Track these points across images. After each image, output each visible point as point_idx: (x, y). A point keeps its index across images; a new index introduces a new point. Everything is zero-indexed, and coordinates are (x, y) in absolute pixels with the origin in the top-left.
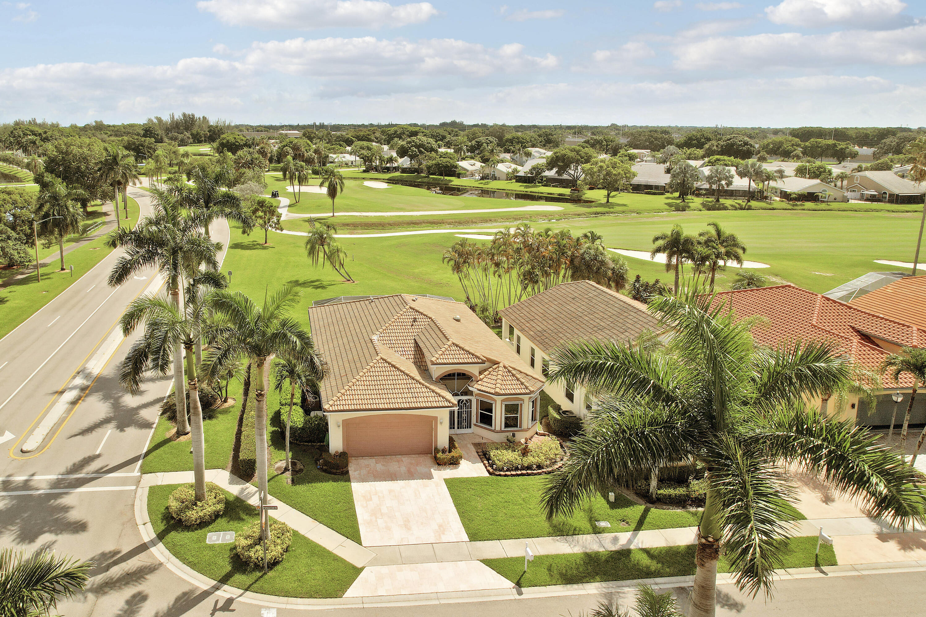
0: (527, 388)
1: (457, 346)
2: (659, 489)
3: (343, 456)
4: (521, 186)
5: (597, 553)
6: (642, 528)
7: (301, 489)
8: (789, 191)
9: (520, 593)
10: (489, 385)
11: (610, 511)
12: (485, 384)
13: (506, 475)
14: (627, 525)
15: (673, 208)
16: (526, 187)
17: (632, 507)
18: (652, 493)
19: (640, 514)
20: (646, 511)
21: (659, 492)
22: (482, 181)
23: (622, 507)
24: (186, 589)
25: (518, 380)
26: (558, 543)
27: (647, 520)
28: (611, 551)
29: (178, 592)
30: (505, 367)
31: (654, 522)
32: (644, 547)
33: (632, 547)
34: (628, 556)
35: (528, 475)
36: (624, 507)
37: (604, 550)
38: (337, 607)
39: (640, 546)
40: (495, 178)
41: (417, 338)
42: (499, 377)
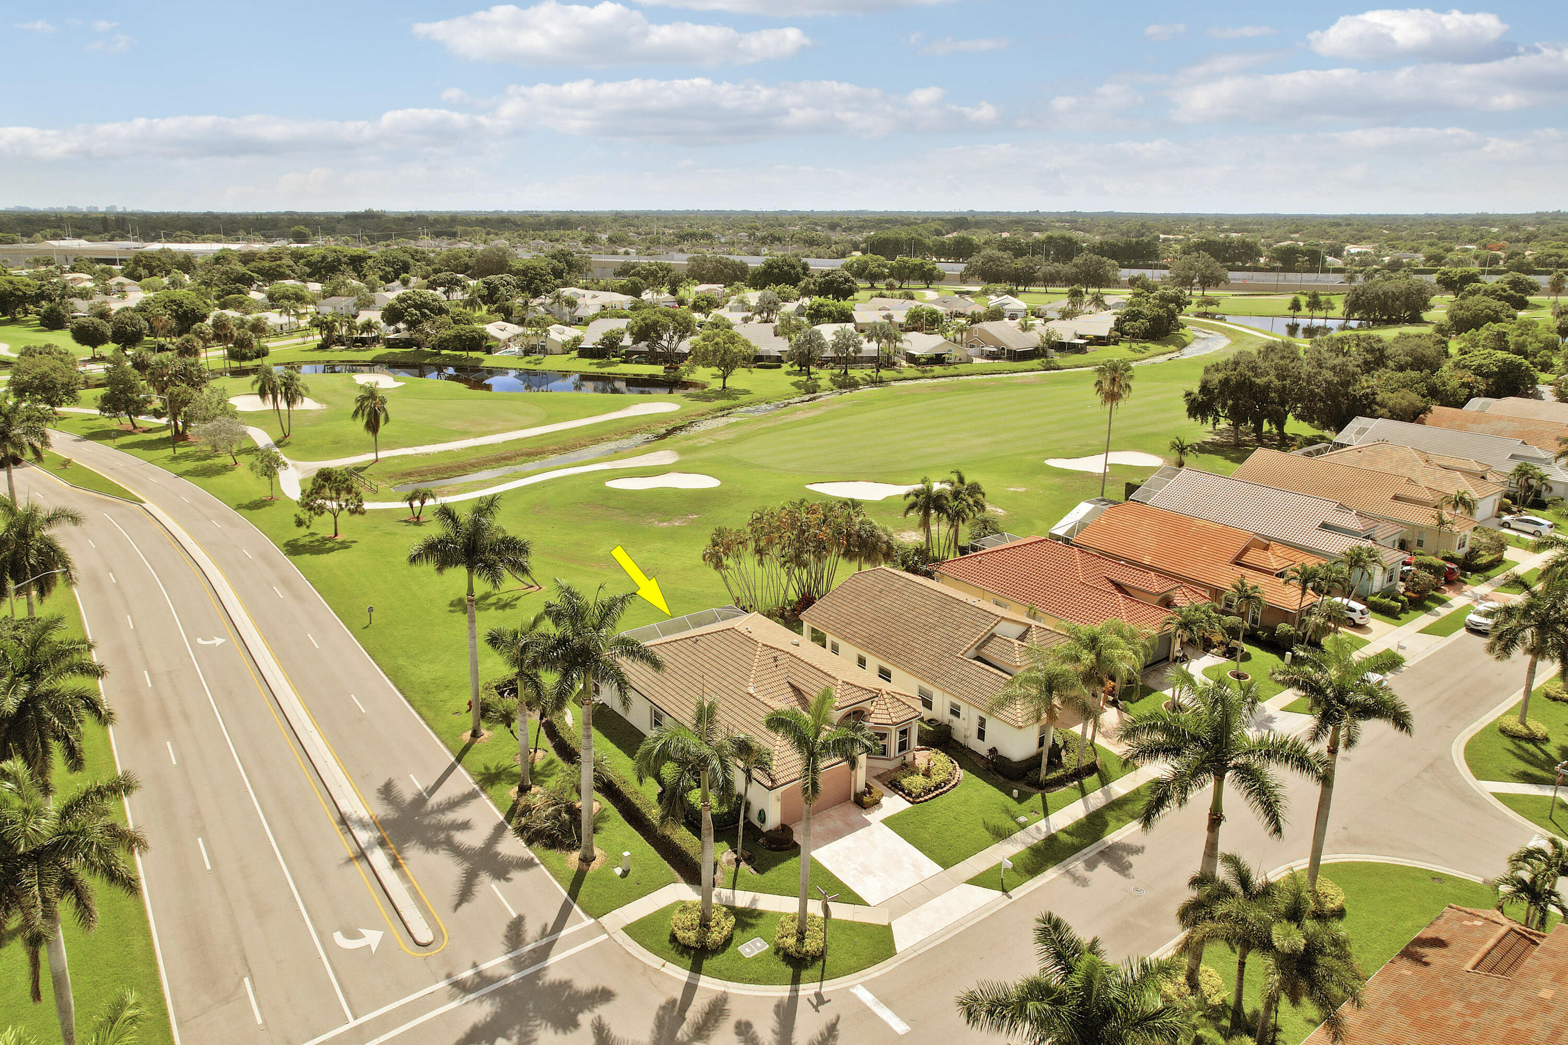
0: (915, 710)
1: (848, 684)
3: (785, 830)
4: (590, 364)
5: (1035, 846)
6: (1049, 813)
7: (772, 874)
8: (917, 354)
9: (1010, 897)
10: (883, 716)
11: (1020, 807)
12: (879, 716)
13: (926, 801)
14: (1037, 814)
15: (803, 391)
16: (599, 365)
17: (1032, 798)
18: (1038, 781)
19: (1041, 801)
20: (1044, 797)
22: (528, 359)
23: (1026, 800)
24: (775, 1002)
25: (904, 703)
27: (1048, 804)
28: (1043, 840)
29: (772, 1007)
30: (888, 694)
31: (1054, 805)
32: (1060, 828)
33: (1053, 831)
34: (1055, 840)
35: (941, 793)
36: (1028, 800)
37: (1037, 841)
38: (901, 962)
39: (1057, 829)
40: (544, 351)
41: (789, 680)
42: (889, 705)
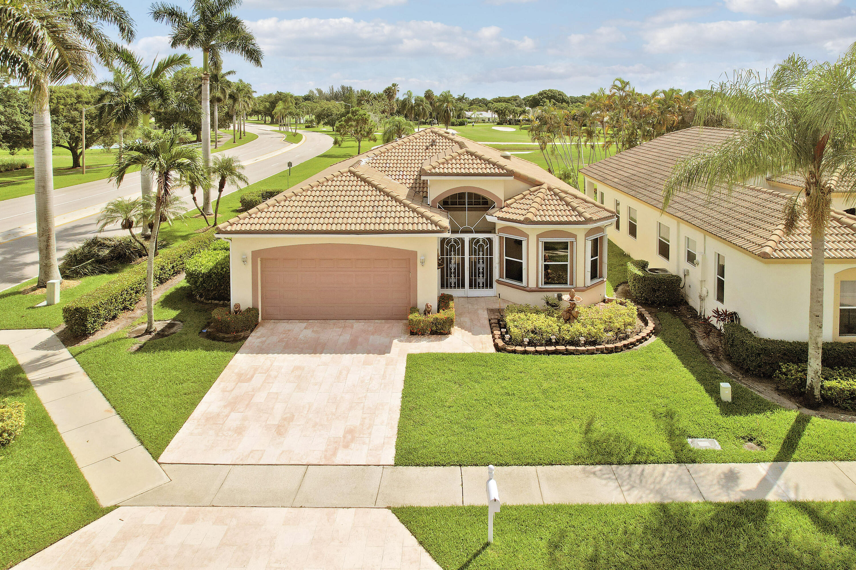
0: (580, 214)
2: (826, 379)
3: (251, 314)
5: (684, 506)
6: (795, 456)
11: (721, 420)
12: (512, 210)
13: (525, 352)
14: (758, 448)
17: (768, 413)
18: (812, 388)
19: (789, 427)
21: (827, 384)
23: (748, 412)
26: (594, 480)
27: (805, 439)
28: (719, 505)
30: (550, 189)
31: (822, 445)
32: (801, 498)
34: (763, 517)
35: (569, 353)
36: (752, 413)
37: (701, 500)
39: (792, 497)
